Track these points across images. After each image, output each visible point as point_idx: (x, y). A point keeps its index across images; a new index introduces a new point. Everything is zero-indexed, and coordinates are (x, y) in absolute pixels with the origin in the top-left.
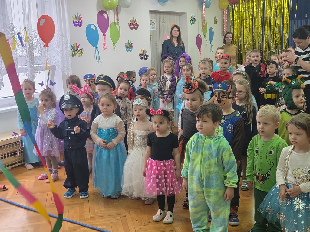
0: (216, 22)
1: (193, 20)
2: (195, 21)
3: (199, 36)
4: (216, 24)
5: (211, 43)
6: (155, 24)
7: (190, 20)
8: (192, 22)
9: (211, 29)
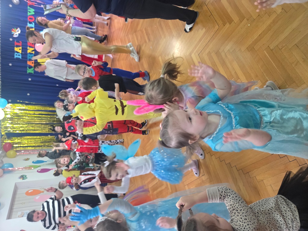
0: (27, 159)
1: (23, 177)
2: (25, 175)
3: (39, 171)
4: (29, 159)
5: (46, 162)
6: (23, 212)
7: (23, 179)
8: (25, 178)
9: (33, 162)
